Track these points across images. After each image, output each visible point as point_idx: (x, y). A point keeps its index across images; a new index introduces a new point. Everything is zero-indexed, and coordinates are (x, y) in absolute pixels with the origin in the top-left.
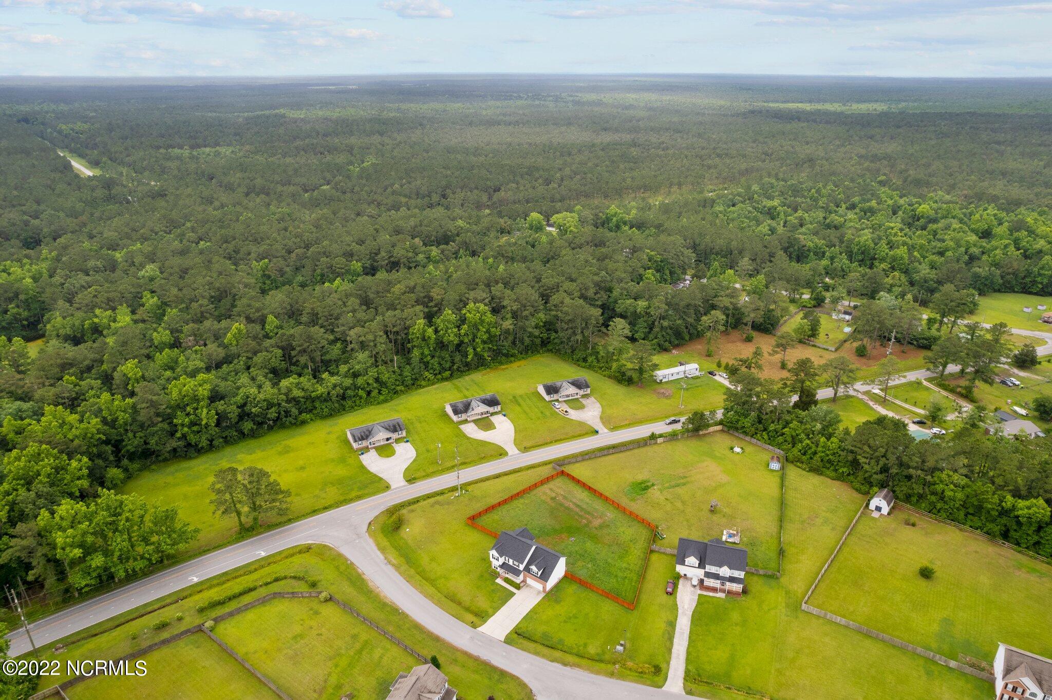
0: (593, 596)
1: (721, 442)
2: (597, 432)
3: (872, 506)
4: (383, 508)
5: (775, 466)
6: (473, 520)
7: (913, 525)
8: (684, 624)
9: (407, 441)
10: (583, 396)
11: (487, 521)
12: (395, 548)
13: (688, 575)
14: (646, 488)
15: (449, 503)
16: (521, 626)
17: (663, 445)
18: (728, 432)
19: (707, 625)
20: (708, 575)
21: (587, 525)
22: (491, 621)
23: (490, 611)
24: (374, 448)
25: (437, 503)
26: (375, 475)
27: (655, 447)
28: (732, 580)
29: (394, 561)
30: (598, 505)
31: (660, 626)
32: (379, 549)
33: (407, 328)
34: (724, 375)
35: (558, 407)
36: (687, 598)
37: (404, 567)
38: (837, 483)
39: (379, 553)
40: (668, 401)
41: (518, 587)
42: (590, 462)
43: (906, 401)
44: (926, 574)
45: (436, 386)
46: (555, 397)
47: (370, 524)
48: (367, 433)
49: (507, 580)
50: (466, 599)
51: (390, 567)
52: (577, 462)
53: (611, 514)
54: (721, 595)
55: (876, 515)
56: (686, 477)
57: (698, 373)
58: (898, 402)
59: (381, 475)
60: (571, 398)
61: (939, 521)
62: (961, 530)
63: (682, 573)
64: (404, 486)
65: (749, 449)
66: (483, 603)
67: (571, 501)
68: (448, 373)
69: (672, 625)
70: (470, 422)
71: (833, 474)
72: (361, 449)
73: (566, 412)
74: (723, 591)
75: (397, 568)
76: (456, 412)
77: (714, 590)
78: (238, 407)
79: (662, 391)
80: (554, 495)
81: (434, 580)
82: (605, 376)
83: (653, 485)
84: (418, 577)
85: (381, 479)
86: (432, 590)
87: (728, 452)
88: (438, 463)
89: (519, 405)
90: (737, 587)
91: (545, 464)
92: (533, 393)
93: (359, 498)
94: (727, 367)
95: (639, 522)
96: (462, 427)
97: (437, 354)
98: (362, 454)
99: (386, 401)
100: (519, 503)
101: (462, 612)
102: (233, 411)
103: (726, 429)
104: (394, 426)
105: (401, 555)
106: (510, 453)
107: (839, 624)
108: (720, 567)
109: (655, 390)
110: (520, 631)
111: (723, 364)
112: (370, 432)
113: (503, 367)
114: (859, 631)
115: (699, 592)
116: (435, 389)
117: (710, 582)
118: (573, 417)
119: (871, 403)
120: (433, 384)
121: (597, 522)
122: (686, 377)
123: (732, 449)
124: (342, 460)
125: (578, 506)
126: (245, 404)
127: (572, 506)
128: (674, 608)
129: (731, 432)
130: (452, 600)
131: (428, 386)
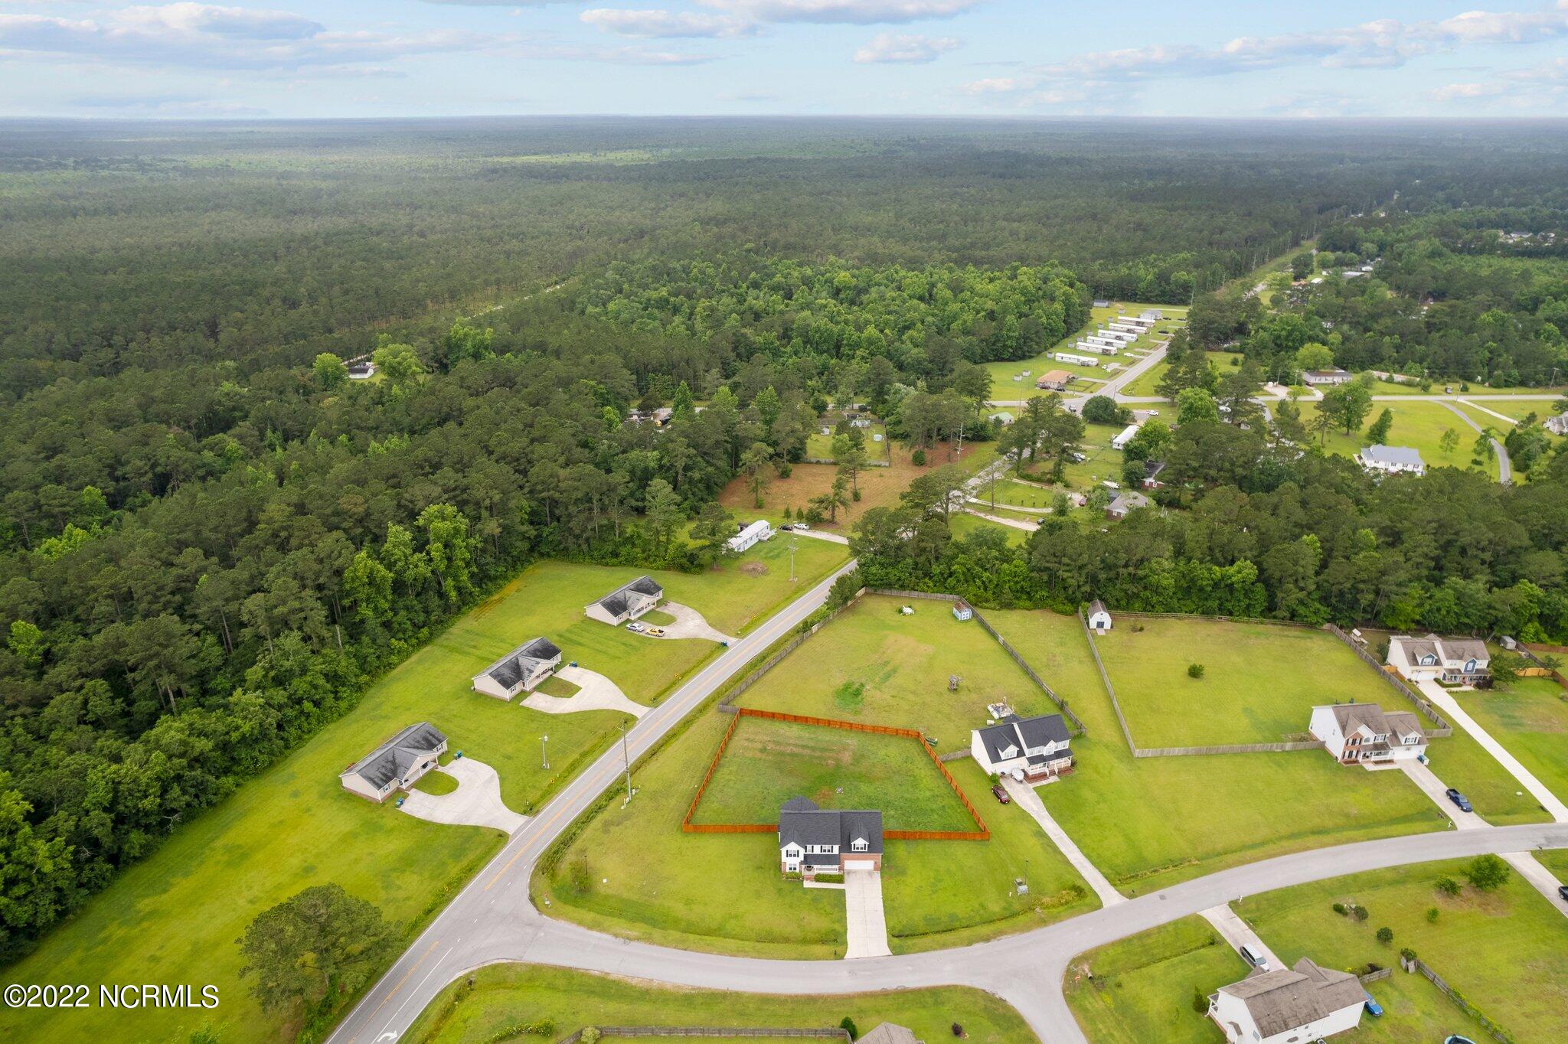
0: (931, 846)
1: (881, 607)
2: (725, 645)
3: (1093, 623)
4: (528, 870)
5: (966, 614)
6: (690, 825)
7: (1141, 629)
8: (1050, 826)
9: (459, 756)
10: (660, 603)
11: (707, 813)
12: (611, 915)
13: (1007, 772)
14: (857, 693)
15: (627, 817)
16: (892, 924)
17: (820, 634)
18: (875, 593)
19: (1073, 817)
20: (1033, 761)
21: (838, 766)
22: (850, 937)
23: (836, 926)
24: (413, 786)
25: (607, 826)
26: (459, 828)
27: (815, 638)
28: (1059, 755)
29: (635, 933)
30: (825, 736)
31: (1033, 842)
32: (590, 928)
33: (338, 573)
34: (803, 526)
35: (640, 629)
36: (1025, 798)
37: (657, 933)
38: (1037, 613)
39: (594, 933)
40: (767, 578)
41: (840, 879)
42: (756, 687)
43: (1010, 503)
44: (1195, 673)
45: (414, 658)
46: (624, 616)
47: (532, 900)
48: (389, 766)
49: (819, 878)
50: (791, 929)
51: (633, 943)
52: (742, 692)
53: (853, 741)
54: (1053, 779)
55: (1101, 632)
56: (886, 663)
57: (773, 533)
58: (1004, 506)
59: (472, 822)
60: (645, 611)
61: (1157, 618)
62: (1179, 619)
63: (999, 773)
64: (527, 822)
65: (918, 605)
66: (817, 922)
67: (789, 745)
68: (425, 630)
69: (1041, 834)
70: (530, 693)
71: (1028, 604)
72: (391, 797)
73: (661, 631)
74: (1053, 773)
75: (648, 939)
76: (507, 684)
77: (1043, 776)
78: (105, 810)
79: (751, 567)
80: (760, 746)
81: (719, 929)
82: (658, 569)
83: (862, 685)
84: (692, 937)
85: (476, 828)
86: (732, 944)
87: (899, 617)
88: (543, 768)
89: (580, 644)
90: (1064, 762)
91: (702, 709)
92: (582, 622)
93: (470, 871)
94: (800, 516)
95: (891, 736)
96: (526, 703)
97: (401, 604)
98: (402, 803)
99: (351, 708)
100: (722, 775)
101: (802, 948)
102: (98, 823)
103: (871, 590)
104: (425, 739)
105: (633, 920)
106: (639, 715)
107: (1177, 756)
108: (1045, 744)
109: (741, 569)
110: (896, 932)
111: (794, 513)
112: (393, 762)
113: (496, 597)
114: (1199, 754)
115: (1031, 786)
116: (419, 662)
117: (1034, 770)
118: (673, 637)
119: (982, 515)
120: (408, 656)
121: (847, 757)
122: (760, 541)
123: (901, 611)
124: (372, 828)
125: (803, 747)
126: (114, 801)
127: (796, 750)
128: (1025, 816)
129: (879, 592)
130: (772, 941)
131: (402, 661)
